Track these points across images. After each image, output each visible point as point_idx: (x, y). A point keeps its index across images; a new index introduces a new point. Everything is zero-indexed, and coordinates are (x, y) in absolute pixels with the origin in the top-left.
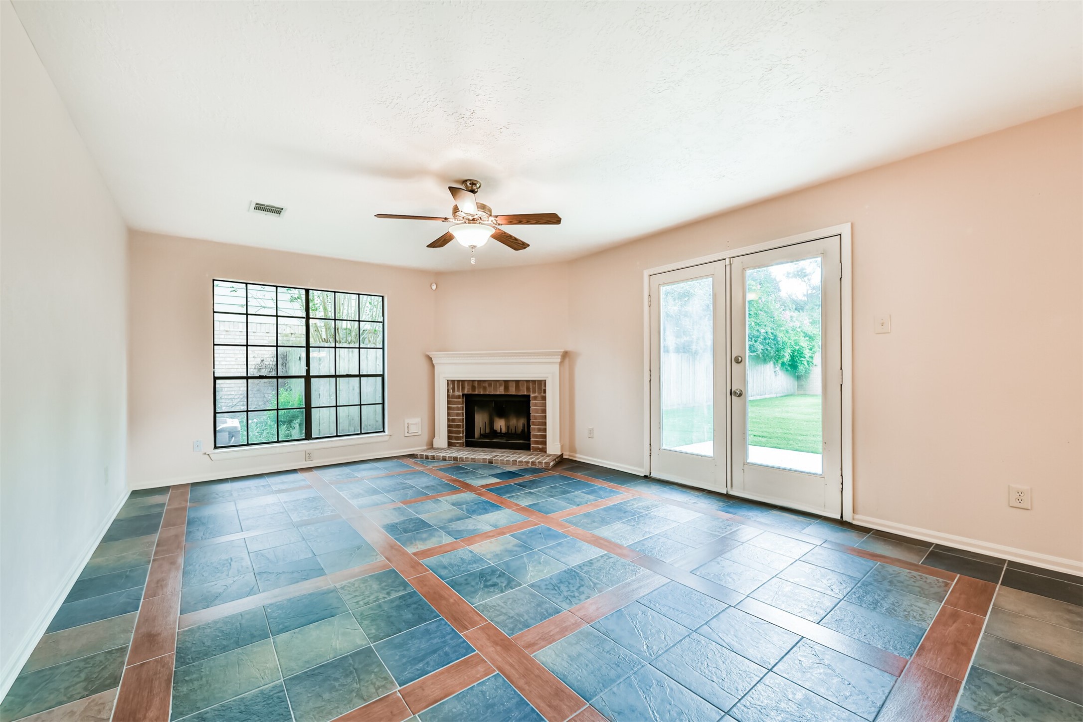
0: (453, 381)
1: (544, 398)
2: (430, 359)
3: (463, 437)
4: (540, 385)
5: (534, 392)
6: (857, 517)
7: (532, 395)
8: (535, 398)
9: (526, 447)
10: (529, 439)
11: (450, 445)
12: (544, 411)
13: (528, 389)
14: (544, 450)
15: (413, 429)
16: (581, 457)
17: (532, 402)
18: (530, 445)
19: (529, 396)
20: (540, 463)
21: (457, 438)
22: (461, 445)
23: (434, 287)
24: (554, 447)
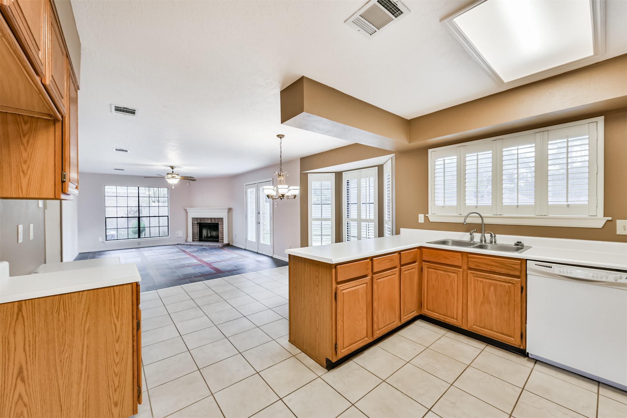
0: (194, 218)
1: (223, 224)
2: (186, 210)
3: (197, 238)
4: (222, 219)
5: (220, 222)
6: (274, 255)
7: (219, 223)
8: (220, 224)
9: (218, 241)
10: (218, 238)
11: (193, 241)
12: (223, 229)
13: (218, 221)
14: (223, 242)
15: (180, 235)
16: (234, 245)
17: (219, 226)
18: (219, 240)
19: (218, 223)
20: (216, 246)
21: (195, 238)
22: (197, 241)
23: (188, 184)
24: (226, 241)
